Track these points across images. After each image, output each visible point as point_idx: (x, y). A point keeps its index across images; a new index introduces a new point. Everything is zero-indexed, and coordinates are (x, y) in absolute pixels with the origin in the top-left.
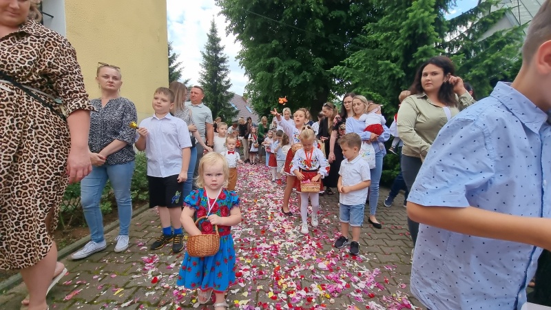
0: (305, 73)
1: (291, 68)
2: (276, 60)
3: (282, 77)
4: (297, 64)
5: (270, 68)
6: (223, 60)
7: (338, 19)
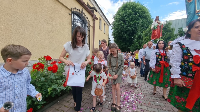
0: (126, 45)
1: (124, 44)
2: (121, 43)
3: (122, 46)
4: (125, 44)
5: (120, 44)
6: (110, 41)
7: (131, 38)
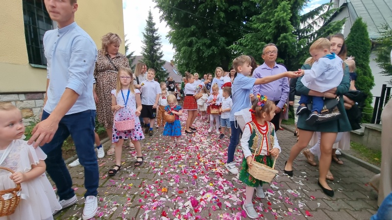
0: (214, 47)
1: (204, 44)
2: (194, 39)
3: (198, 51)
4: (208, 42)
5: (190, 44)
6: (157, 38)
7: (235, 11)
